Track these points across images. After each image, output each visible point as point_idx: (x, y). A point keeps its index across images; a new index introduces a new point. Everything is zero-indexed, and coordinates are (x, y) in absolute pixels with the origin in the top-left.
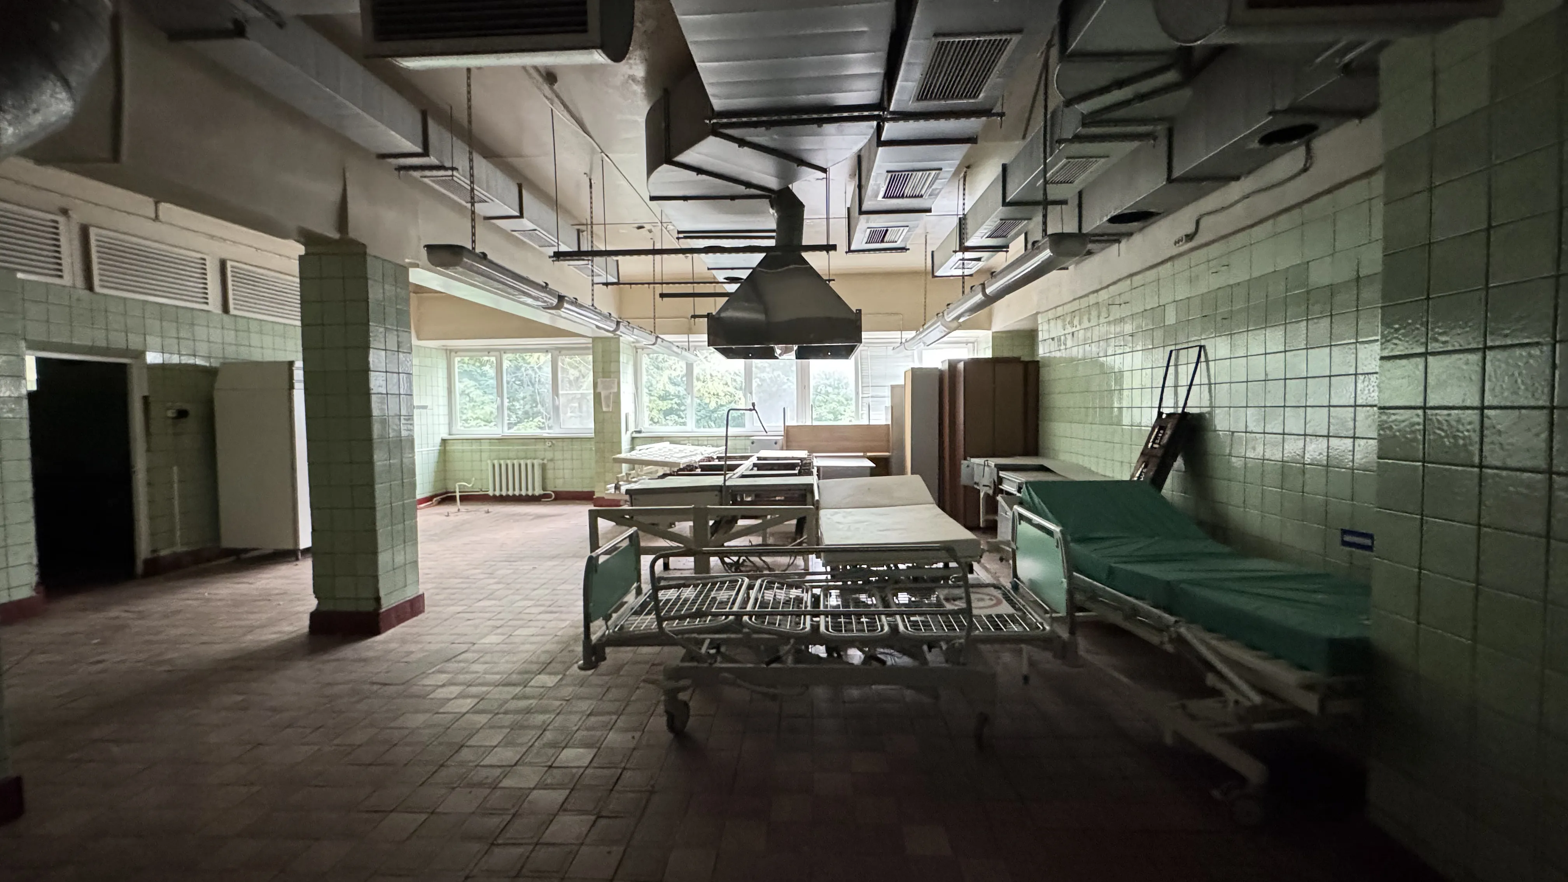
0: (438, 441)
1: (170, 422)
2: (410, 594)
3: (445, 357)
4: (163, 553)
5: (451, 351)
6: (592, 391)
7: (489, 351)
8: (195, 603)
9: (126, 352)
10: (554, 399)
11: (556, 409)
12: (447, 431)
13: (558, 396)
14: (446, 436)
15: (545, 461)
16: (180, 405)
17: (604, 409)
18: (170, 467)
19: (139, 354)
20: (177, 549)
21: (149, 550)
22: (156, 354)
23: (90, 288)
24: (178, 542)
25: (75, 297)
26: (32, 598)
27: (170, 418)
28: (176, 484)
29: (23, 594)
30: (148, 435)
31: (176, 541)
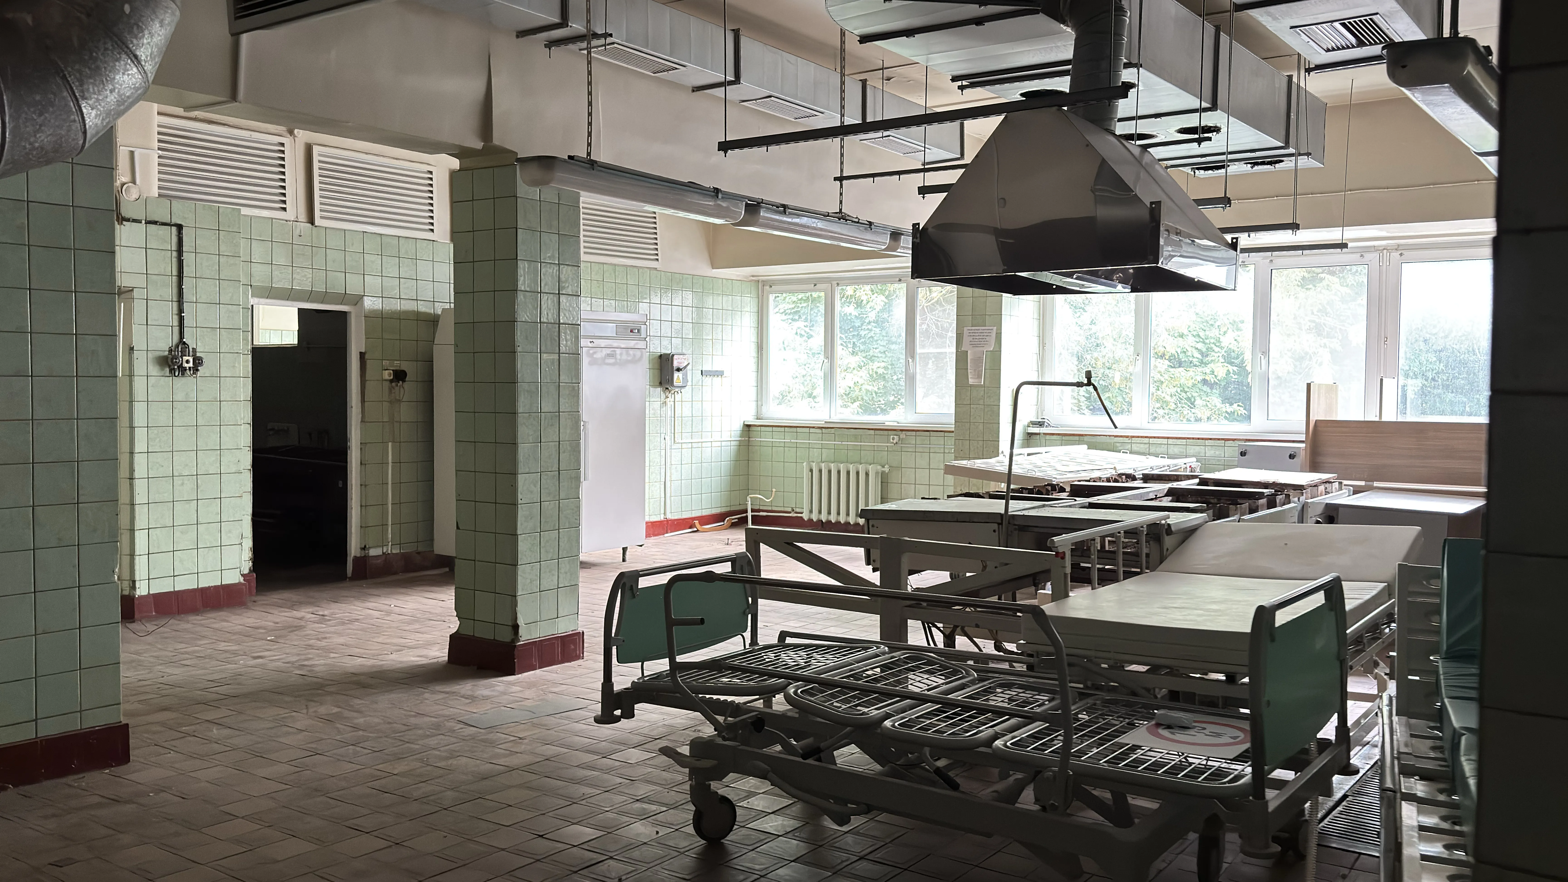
0: (738, 426)
1: (387, 385)
2: (563, 628)
3: (754, 295)
4: (373, 552)
5: (764, 283)
6: (954, 350)
7: (815, 283)
8: (376, 614)
9: (343, 298)
10: (907, 362)
11: (911, 379)
12: (753, 412)
13: (913, 357)
14: (751, 420)
15: (886, 469)
16: (397, 365)
17: (971, 381)
18: (384, 443)
19: (357, 300)
20: (388, 549)
21: (359, 546)
22: (375, 299)
23: (311, 221)
24: (390, 540)
25: (296, 233)
26: (239, 584)
27: (386, 380)
28: (390, 464)
29: (233, 578)
30: (363, 401)
31: (387, 538)
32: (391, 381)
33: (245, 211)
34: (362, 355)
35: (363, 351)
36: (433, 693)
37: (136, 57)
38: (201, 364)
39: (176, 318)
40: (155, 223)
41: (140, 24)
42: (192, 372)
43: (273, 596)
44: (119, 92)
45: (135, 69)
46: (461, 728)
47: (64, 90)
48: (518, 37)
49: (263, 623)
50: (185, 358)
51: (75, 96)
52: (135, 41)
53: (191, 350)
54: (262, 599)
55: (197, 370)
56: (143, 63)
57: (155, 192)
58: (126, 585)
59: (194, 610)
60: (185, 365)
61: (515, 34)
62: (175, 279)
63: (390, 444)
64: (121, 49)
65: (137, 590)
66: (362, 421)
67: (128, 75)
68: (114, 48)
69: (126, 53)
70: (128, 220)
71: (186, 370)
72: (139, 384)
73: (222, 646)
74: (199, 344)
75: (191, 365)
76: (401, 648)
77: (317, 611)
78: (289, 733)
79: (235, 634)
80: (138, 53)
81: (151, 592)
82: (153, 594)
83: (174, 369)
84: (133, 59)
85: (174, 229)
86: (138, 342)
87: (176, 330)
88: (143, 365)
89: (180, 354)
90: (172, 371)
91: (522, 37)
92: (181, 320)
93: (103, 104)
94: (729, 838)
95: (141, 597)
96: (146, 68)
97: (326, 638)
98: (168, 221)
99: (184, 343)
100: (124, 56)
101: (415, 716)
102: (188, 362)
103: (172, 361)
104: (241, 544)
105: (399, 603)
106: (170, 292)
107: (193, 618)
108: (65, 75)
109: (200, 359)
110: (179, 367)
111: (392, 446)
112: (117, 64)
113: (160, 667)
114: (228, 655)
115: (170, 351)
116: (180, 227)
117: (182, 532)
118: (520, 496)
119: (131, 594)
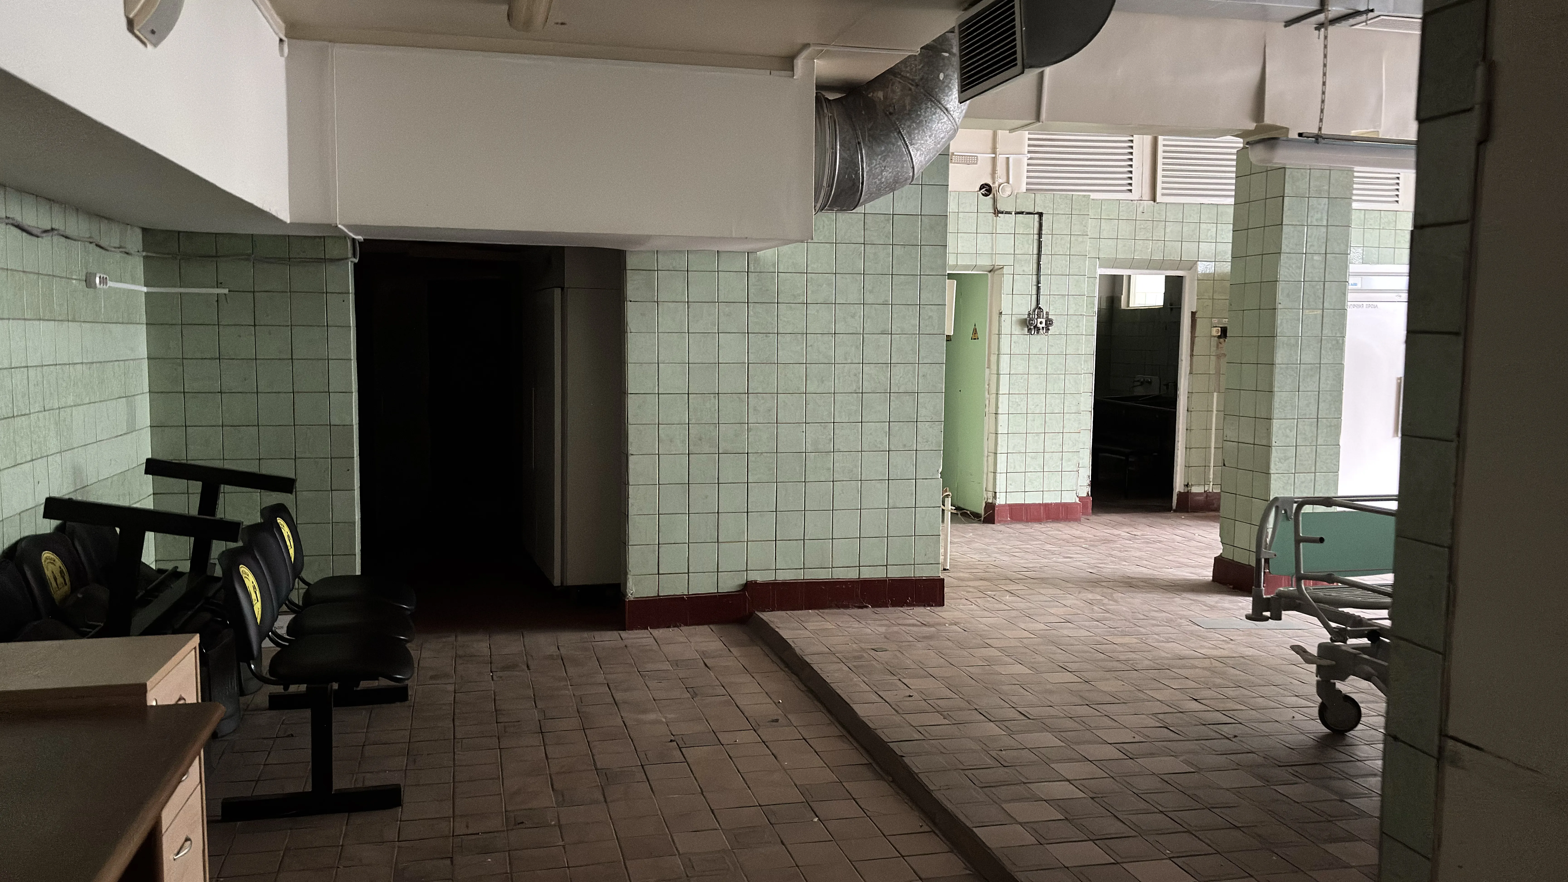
1: (1214, 340)
4: (1195, 490)
9: (1179, 264)
16: (1226, 322)
18: (1210, 393)
19: (1192, 265)
20: (1210, 488)
21: (1183, 483)
22: (1208, 263)
23: (1154, 199)
24: (1211, 480)
25: (1140, 210)
26: (1075, 503)
27: (1215, 337)
28: (1215, 412)
29: (1070, 498)
30: (1192, 355)
31: (1209, 478)
32: (1219, 337)
33: (1093, 196)
34: (1193, 314)
35: (1194, 311)
36: (1183, 599)
37: (947, 109)
38: (1051, 324)
39: (1035, 288)
40: (1022, 213)
41: (950, 85)
42: (1045, 331)
43: (1103, 517)
44: (935, 136)
45: (946, 118)
46: (1188, 625)
47: (900, 141)
48: (1286, 26)
49: (1084, 535)
50: (1039, 320)
51: (906, 144)
52: (946, 98)
53: (1045, 313)
54: (1094, 518)
55: (1049, 329)
56: (952, 113)
57: (1024, 188)
58: (990, 495)
59: (1039, 520)
60: (1039, 325)
61: (1284, 24)
62: (1035, 257)
63: (1215, 394)
64: (937, 105)
65: (997, 499)
66: (1191, 373)
67: (942, 123)
68: (932, 106)
69: (939, 107)
70: (1002, 213)
71: (1039, 329)
72: (1005, 341)
73: (1048, 547)
74: (1051, 308)
75: (1043, 325)
76: (1181, 565)
77: (1132, 531)
78: (1057, 607)
79: (1060, 540)
80: (948, 106)
81: (1007, 503)
82: (1009, 504)
83: (1031, 329)
84: (945, 111)
85: (1036, 216)
86: (1006, 308)
87: (1034, 297)
88: (1009, 325)
89: (1036, 317)
90: (1029, 330)
91: (1289, 26)
92: (1038, 288)
93: (924, 146)
94: (1352, 732)
95: (1000, 505)
96: (954, 116)
97: (1126, 551)
98: (1032, 211)
99: (1040, 308)
100: (938, 110)
101: (1157, 611)
102: (1041, 323)
103: (1029, 323)
104: (1078, 471)
105: (1201, 532)
106: (1032, 267)
107: (1037, 526)
108: (900, 131)
109: (1051, 320)
110: (1035, 327)
111: (1217, 395)
112: (934, 116)
113: (996, 555)
114: (1046, 553)
115: (1029, 314)
116: (1041, 215)
117: (1032, 458)
118: (1274, 440)
119: (994, 503)
